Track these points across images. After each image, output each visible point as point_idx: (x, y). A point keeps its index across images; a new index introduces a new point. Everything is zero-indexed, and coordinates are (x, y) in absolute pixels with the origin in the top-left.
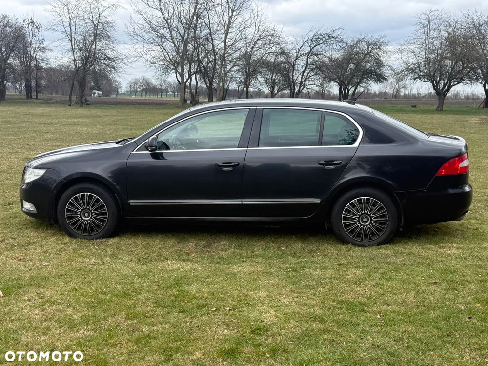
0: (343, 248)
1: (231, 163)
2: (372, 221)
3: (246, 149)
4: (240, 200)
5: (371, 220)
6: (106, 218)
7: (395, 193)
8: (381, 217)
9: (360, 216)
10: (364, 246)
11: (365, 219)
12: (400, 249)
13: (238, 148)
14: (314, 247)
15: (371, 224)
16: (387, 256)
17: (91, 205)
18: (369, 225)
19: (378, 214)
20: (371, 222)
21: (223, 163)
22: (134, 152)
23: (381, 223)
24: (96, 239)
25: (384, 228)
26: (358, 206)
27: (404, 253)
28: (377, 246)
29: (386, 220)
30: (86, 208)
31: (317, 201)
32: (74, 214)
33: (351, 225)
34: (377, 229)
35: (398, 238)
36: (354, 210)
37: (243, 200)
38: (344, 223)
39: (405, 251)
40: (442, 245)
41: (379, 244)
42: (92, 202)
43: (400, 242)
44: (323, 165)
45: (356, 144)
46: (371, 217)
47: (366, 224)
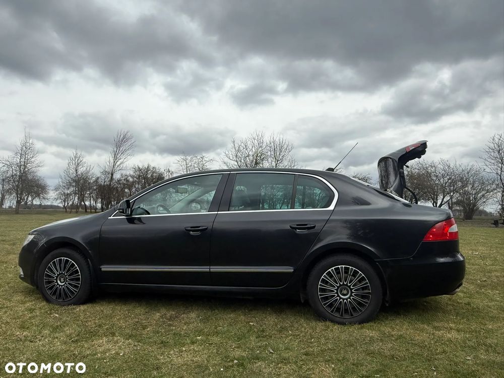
0: (320, 326)
1: (199, 227)
2: (353, 294)
3: (216, 213)
4: (209, 267)
5: (352, 292)
6: (79, 284)
7: (378, 262)
8: (363, 289)
9: (338, 287)
10: (343, 324)
11: (345, 292)
12: (387, 330)
13: (209, 212)
14: (287, 324)
15: (351, 298)
16: (372, 340)
17: (66, 270)
18: (349, 298)
19: (359, 286)
20: (351, 295)
21: (191, 227)
22: (111, 217)
23: (363, 297)
24: (69, 305)
25: (366, 303)
26: (336, 277)
27: (392, 336)
28: (360, 324)
29: (369, 293)
30: (62, 273)
31: (290, 270)
32: (51, 279)
33: (329, 298)
34: (360, 304)
35: (384, 314)
36: (331, 281)
37: (211, 267)
38: (321, 295)
39: (393, 333)
40: (436, 324)
41: (362, 322)
42: (68, 266)
43: (387, 319)
44: (296, 229)
45: (332, 207)
46: (351, 289)
47: (345, 297)
